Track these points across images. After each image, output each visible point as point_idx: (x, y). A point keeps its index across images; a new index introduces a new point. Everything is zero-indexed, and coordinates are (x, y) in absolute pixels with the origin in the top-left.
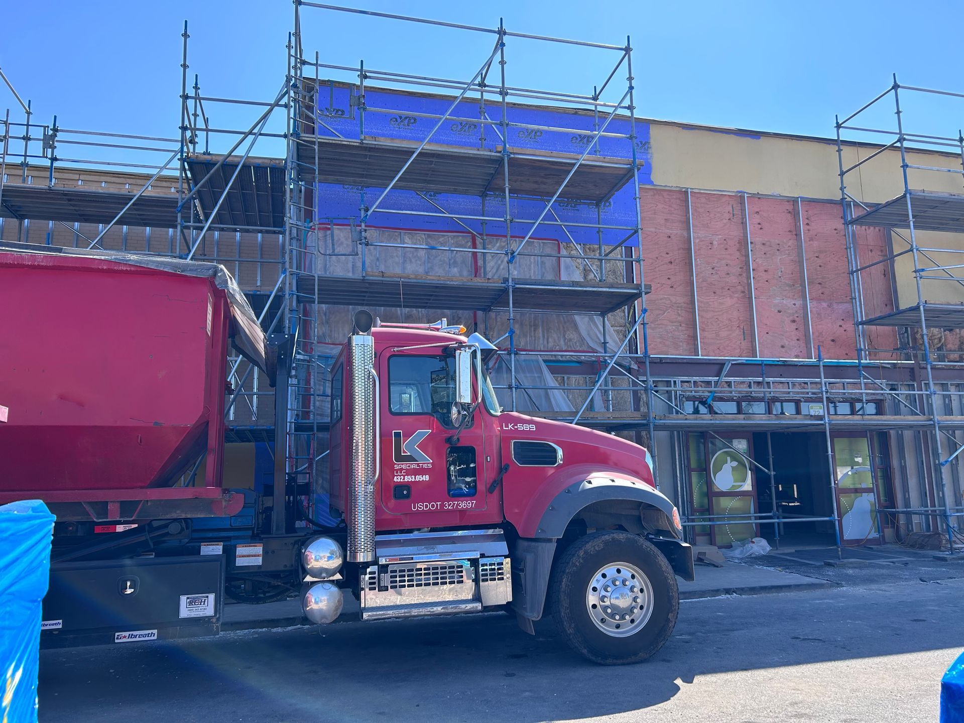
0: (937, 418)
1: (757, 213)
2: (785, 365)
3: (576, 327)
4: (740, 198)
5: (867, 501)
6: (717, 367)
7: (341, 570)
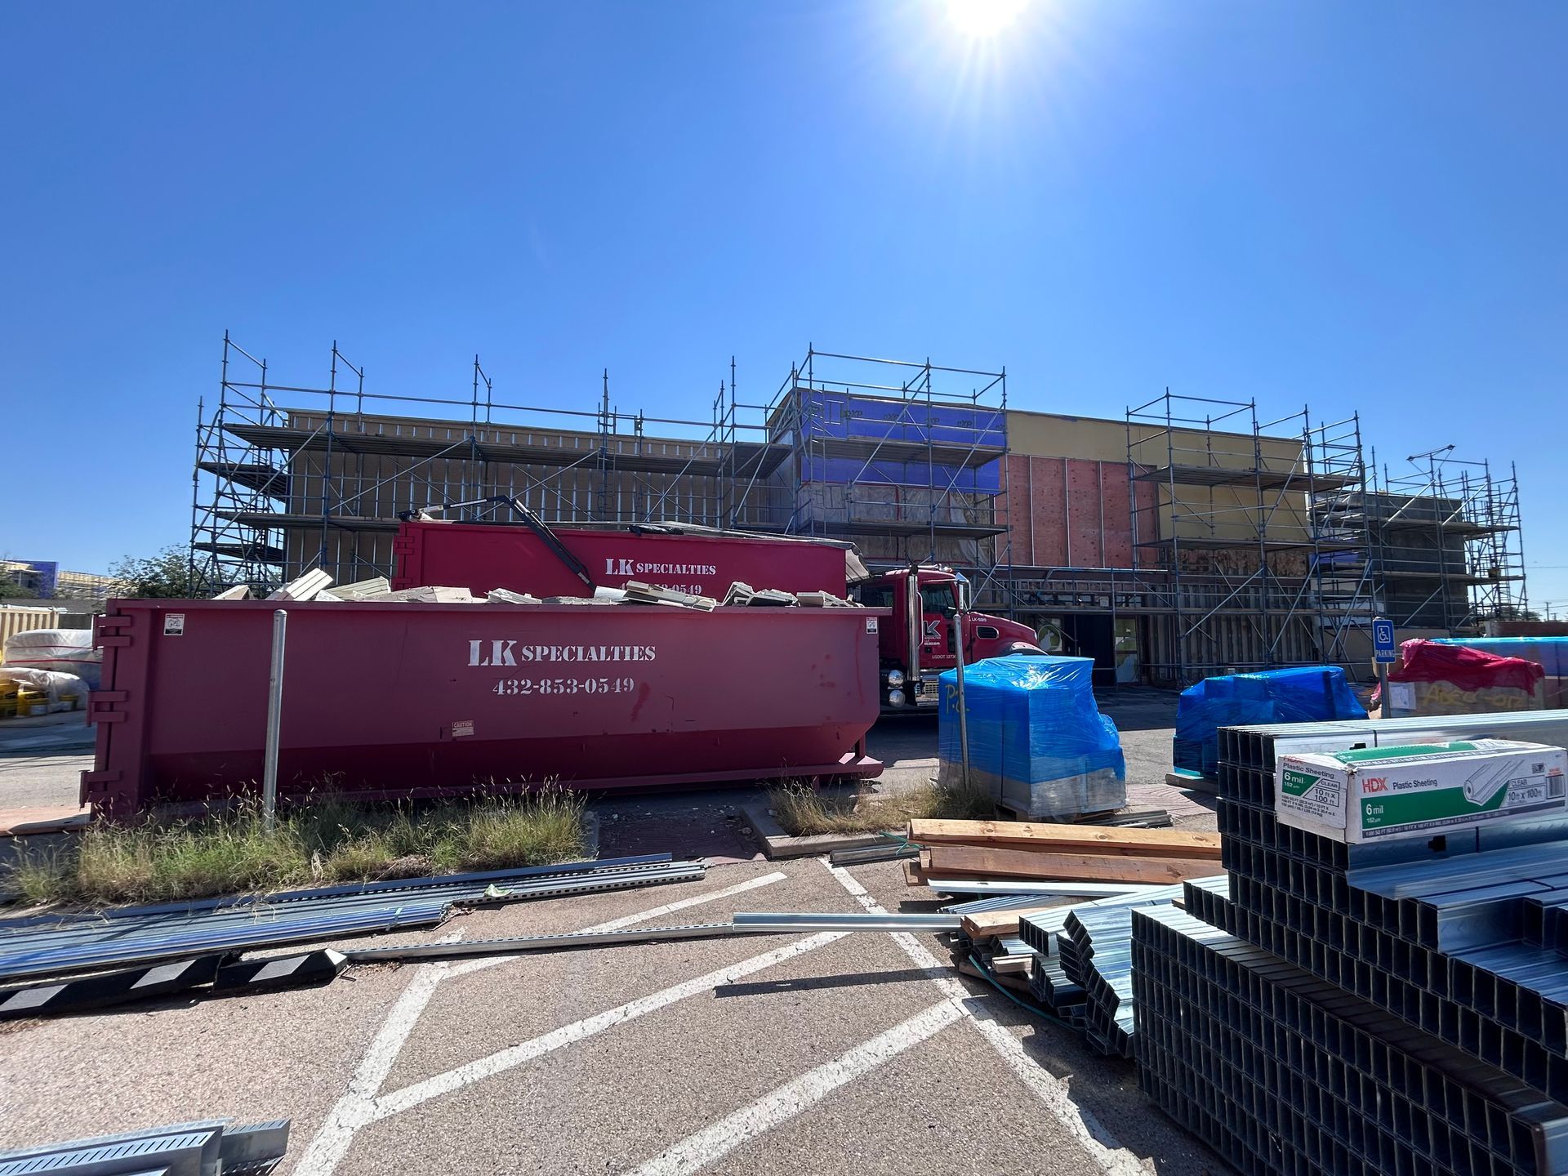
0: (1180, 609)
1: (1073, 471)
2: (1086, 572)
3: (959, 546)
4: (1063, 460)
5: (1132, 659)
6: (1043, 573)
7: (903, 685)
